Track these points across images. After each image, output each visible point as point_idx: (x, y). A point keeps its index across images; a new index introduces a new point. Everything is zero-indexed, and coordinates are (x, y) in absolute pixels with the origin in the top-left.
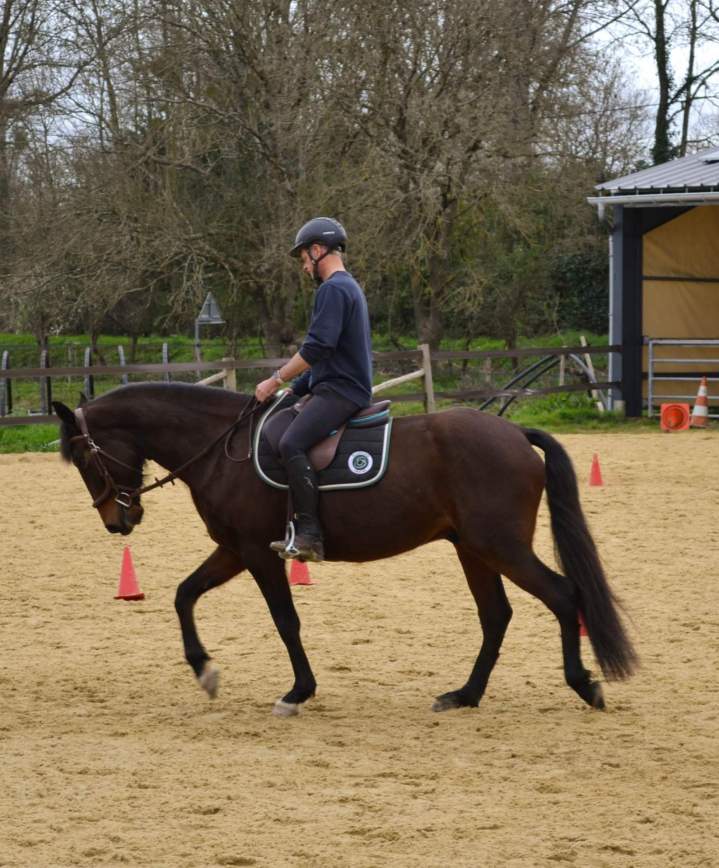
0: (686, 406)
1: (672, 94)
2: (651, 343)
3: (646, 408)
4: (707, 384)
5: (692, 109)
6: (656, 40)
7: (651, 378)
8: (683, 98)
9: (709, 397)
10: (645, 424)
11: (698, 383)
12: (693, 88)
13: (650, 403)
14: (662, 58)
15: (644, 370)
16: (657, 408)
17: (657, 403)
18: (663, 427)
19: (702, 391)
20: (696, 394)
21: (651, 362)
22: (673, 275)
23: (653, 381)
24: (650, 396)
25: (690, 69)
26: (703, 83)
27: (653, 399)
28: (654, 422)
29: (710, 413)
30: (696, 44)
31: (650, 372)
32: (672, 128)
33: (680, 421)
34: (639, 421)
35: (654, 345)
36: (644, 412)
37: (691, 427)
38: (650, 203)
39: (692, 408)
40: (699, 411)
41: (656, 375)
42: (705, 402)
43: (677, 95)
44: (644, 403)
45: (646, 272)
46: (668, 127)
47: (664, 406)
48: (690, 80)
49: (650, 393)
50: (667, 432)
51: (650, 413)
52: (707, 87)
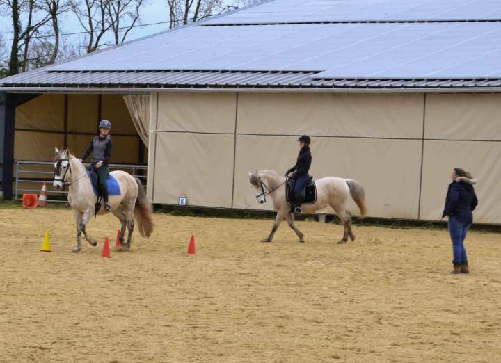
0: (35, 195)
1: (20, 35)
2: (18, 162)
3: (14, 195)
4: (47, 185)
5: (29, 43)
6: (13, 7)
7: (17, 180)
8: (26, 37)
9: (48, 191)
10: (14, 204)
11: (42, 184)
12: (31, 33)
13: (16, 193)
14: (16, 17)
15: (14, 176)
16: (20, 196)
17: (20, 193)
18: (24, 206)
19: (44, 188)
20: (41, 189)
21: (18, 172)
22: (29, 128)
23: (19, 182)
24: (17, 190)
25: (30, 23)
26: (36, 30)
27: (18, 191)
28: (19, 203)
29: (48, 199)
30: (33, 10)
31: (17, 177)
32: (19, 52)
33: (32, 203)
34: (11, 202)
35: (20, 163)
36: (13, 198)
37: (38, 206)
38: (20, 91)
39: (38, 196)
40: (42, 198)
41: (20, 179)
42: (45, 193)
43: (23, 36)
44: (13, 193)
45: (17, 126)
46: (17, 52)
47: (25, 195)
48: (29, 28)
49: (17, 188)
50: (26, 208)
51: (16, 198)
52: (38, 32)
